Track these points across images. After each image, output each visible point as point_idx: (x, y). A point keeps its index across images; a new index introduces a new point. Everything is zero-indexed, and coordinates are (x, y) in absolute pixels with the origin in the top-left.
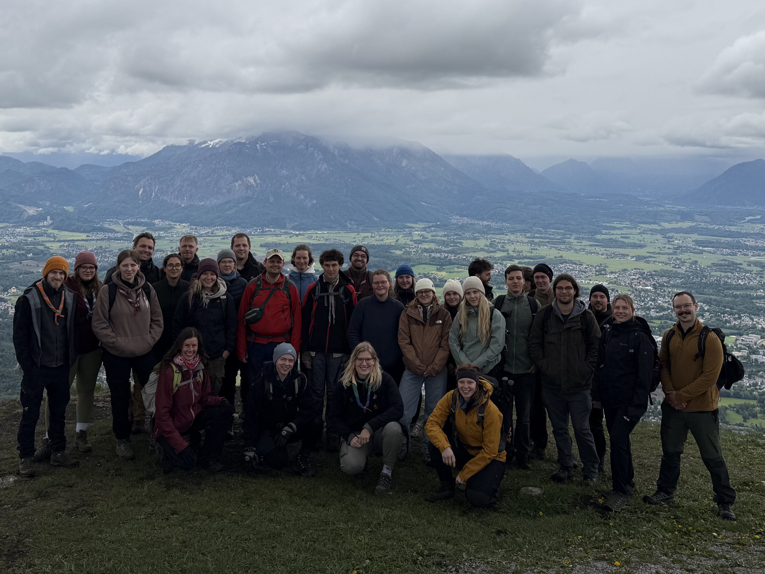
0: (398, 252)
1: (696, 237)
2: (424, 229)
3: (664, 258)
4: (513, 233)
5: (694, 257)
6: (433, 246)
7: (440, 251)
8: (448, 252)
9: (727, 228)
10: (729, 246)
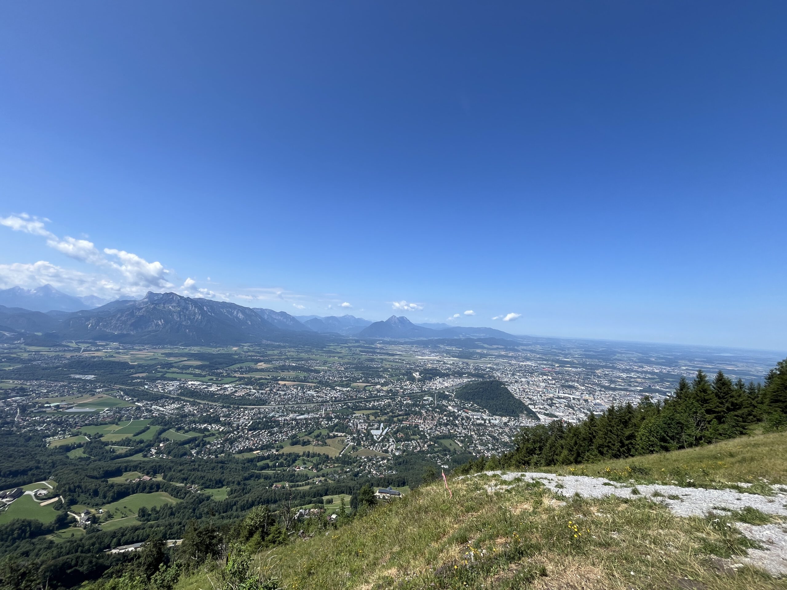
0: (237, 357)
1: (360, 349)
2: (249, 346)
3: (349, 357)
4: (290, 347)
5: (359, 357)
6: (253, 354)
7: (257, 356)
8: (260, 356)
9: (371, 346)
10: (371, 352)
